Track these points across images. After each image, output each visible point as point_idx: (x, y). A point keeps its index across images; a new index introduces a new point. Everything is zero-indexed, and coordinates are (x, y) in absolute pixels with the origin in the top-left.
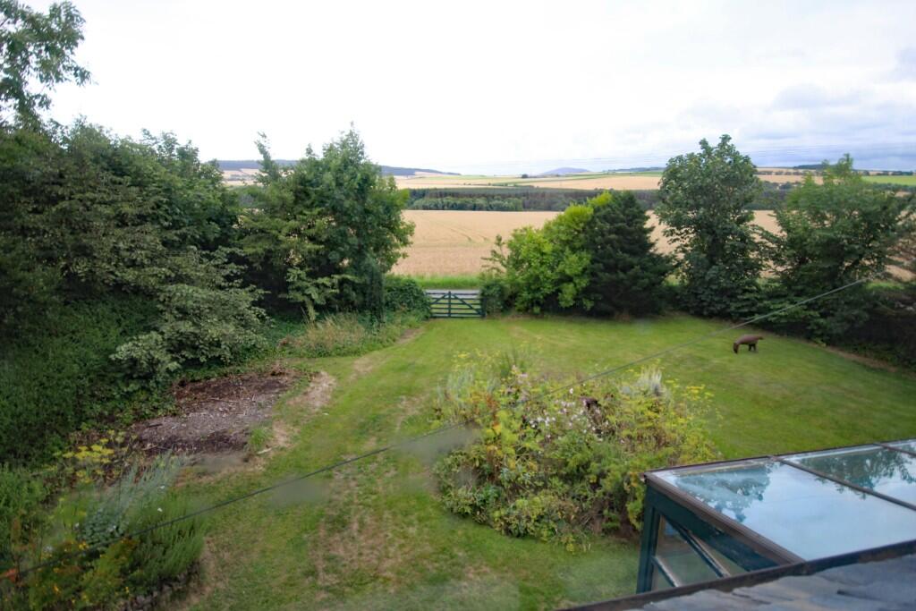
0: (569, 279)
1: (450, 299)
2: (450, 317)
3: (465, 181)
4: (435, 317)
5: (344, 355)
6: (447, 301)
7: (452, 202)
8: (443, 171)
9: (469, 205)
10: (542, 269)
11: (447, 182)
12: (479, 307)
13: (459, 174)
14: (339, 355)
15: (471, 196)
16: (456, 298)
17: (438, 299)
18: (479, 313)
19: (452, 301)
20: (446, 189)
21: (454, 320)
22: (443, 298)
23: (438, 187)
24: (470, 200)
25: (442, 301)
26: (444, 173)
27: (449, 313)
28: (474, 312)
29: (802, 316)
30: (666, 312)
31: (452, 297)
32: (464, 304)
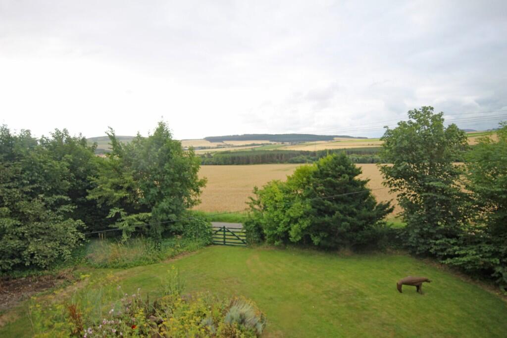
0: (295, 221)
1: (224, 231)
2: (225, 244)
3: (370, 143)
4: (215, 244)
5: (117, 268)
6: (222, 233)
7: (356, 158)
8: (354, 136)
9: (368, 160)
10: (276, 213)
11: (355, 143)
12: (245, 238)
13: (366, 138)
14: (113, 267)
15: (370, 153)
16: (229, 231)
17: (217, 231)
18: (244, 243)
19: (226, 233)
20: (352, 149)
21: (228, 247)
22: (220, 231)
23: (347, 147)
24: (369, 156)
25: (219, 233)
26: (355, 138)
27: (224, 242)
28: (240, 241)
29: (482, 263)
30: (388, 250)
31: (226, 230)
32: (234, 235)
